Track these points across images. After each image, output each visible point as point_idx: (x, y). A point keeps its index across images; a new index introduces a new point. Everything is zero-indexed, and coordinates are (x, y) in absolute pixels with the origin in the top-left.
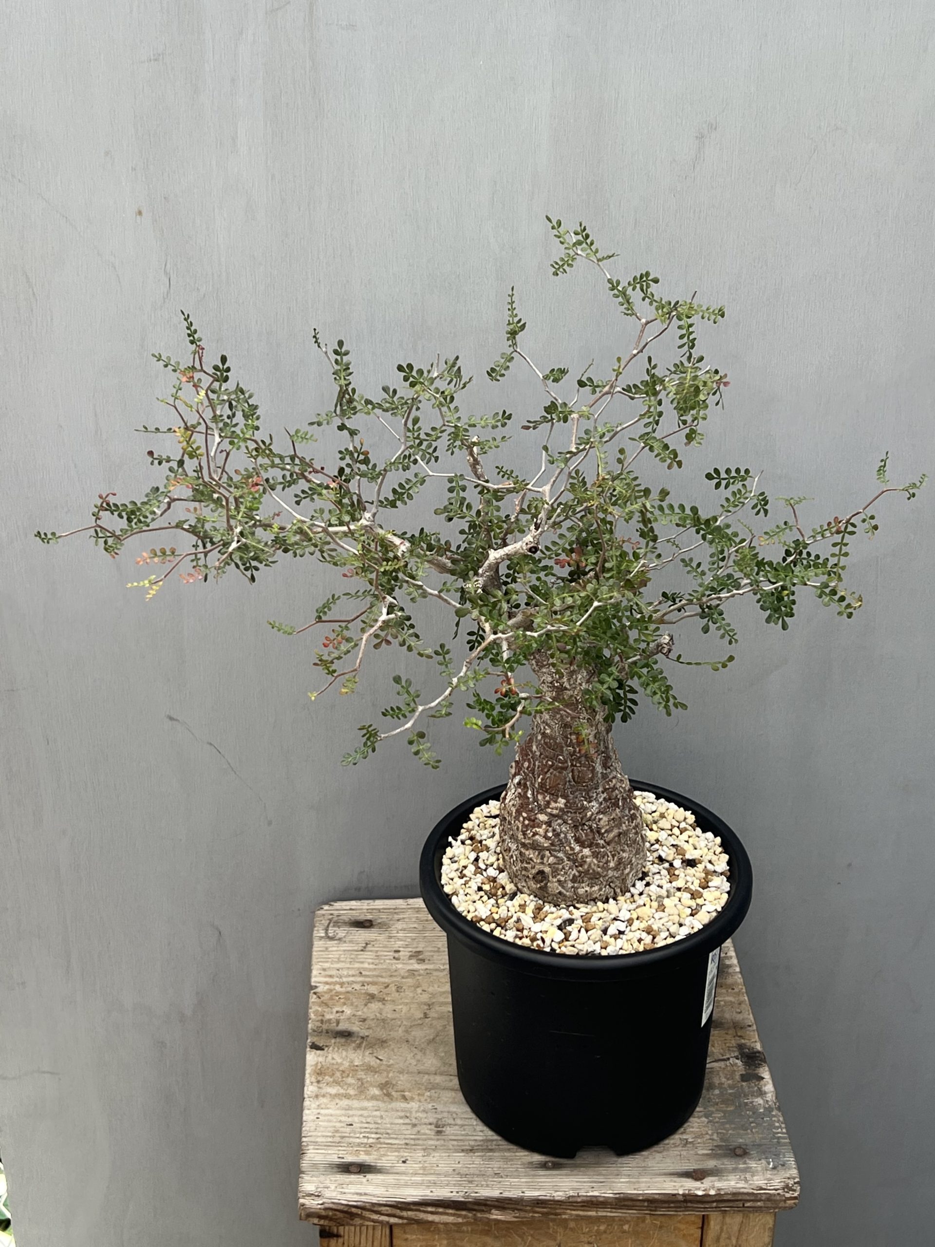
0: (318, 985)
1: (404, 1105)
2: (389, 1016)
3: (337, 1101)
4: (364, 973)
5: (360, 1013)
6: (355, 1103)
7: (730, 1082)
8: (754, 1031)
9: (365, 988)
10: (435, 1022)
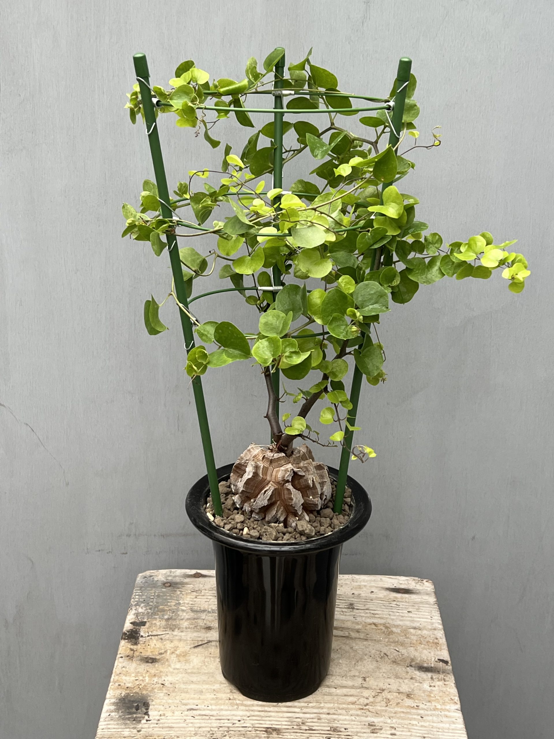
0: (456, 711)
1: (375, 621)
2: (393, 681)
3: (420, 626)
4: (419, 717)
5: (416, 684)
6: (408, 623)
7: (154, 622)
8: (120, 654)
9: (415, 705)
10: (357, 674)
